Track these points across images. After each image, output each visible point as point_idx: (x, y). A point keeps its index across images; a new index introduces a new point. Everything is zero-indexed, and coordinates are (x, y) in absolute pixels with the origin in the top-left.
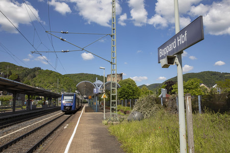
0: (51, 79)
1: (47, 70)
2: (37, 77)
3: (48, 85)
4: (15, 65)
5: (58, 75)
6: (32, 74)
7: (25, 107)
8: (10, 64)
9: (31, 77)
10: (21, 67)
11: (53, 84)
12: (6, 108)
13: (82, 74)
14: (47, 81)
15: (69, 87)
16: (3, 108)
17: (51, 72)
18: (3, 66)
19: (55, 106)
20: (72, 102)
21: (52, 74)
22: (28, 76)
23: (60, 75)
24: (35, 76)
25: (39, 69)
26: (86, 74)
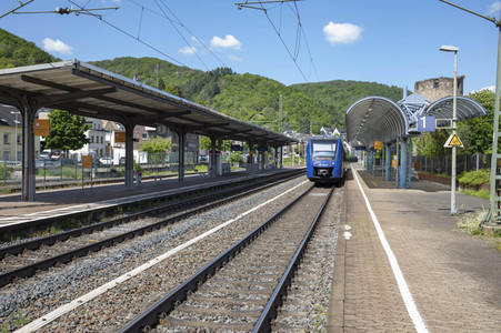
0: (257, 98)
1: (247, 75)
2: (224, 92)
3: (250, 114)
4: (170, 65)
5: (274, 87)
6: (210, 86)
7: (204, 169)
8: (160, 62)
9: (210, 93)
10: (185, 68)
11: (263, 111)
12: (160, 170)
13: (338, 83)
14: (249, 104)
15: (303, 119)
16: (153, 169)
17: (258, 79)
18: (145, 67)
19: (274, 168)
20: (333, 158)
21: (260, 83)
22: (202, 92)
23: (281, 87)
24: (217, 91)
25: (228, 71)
26: (350, 82)
